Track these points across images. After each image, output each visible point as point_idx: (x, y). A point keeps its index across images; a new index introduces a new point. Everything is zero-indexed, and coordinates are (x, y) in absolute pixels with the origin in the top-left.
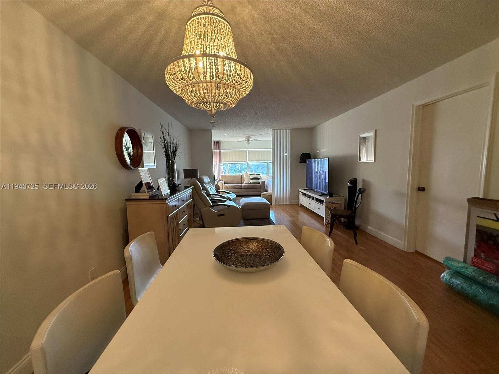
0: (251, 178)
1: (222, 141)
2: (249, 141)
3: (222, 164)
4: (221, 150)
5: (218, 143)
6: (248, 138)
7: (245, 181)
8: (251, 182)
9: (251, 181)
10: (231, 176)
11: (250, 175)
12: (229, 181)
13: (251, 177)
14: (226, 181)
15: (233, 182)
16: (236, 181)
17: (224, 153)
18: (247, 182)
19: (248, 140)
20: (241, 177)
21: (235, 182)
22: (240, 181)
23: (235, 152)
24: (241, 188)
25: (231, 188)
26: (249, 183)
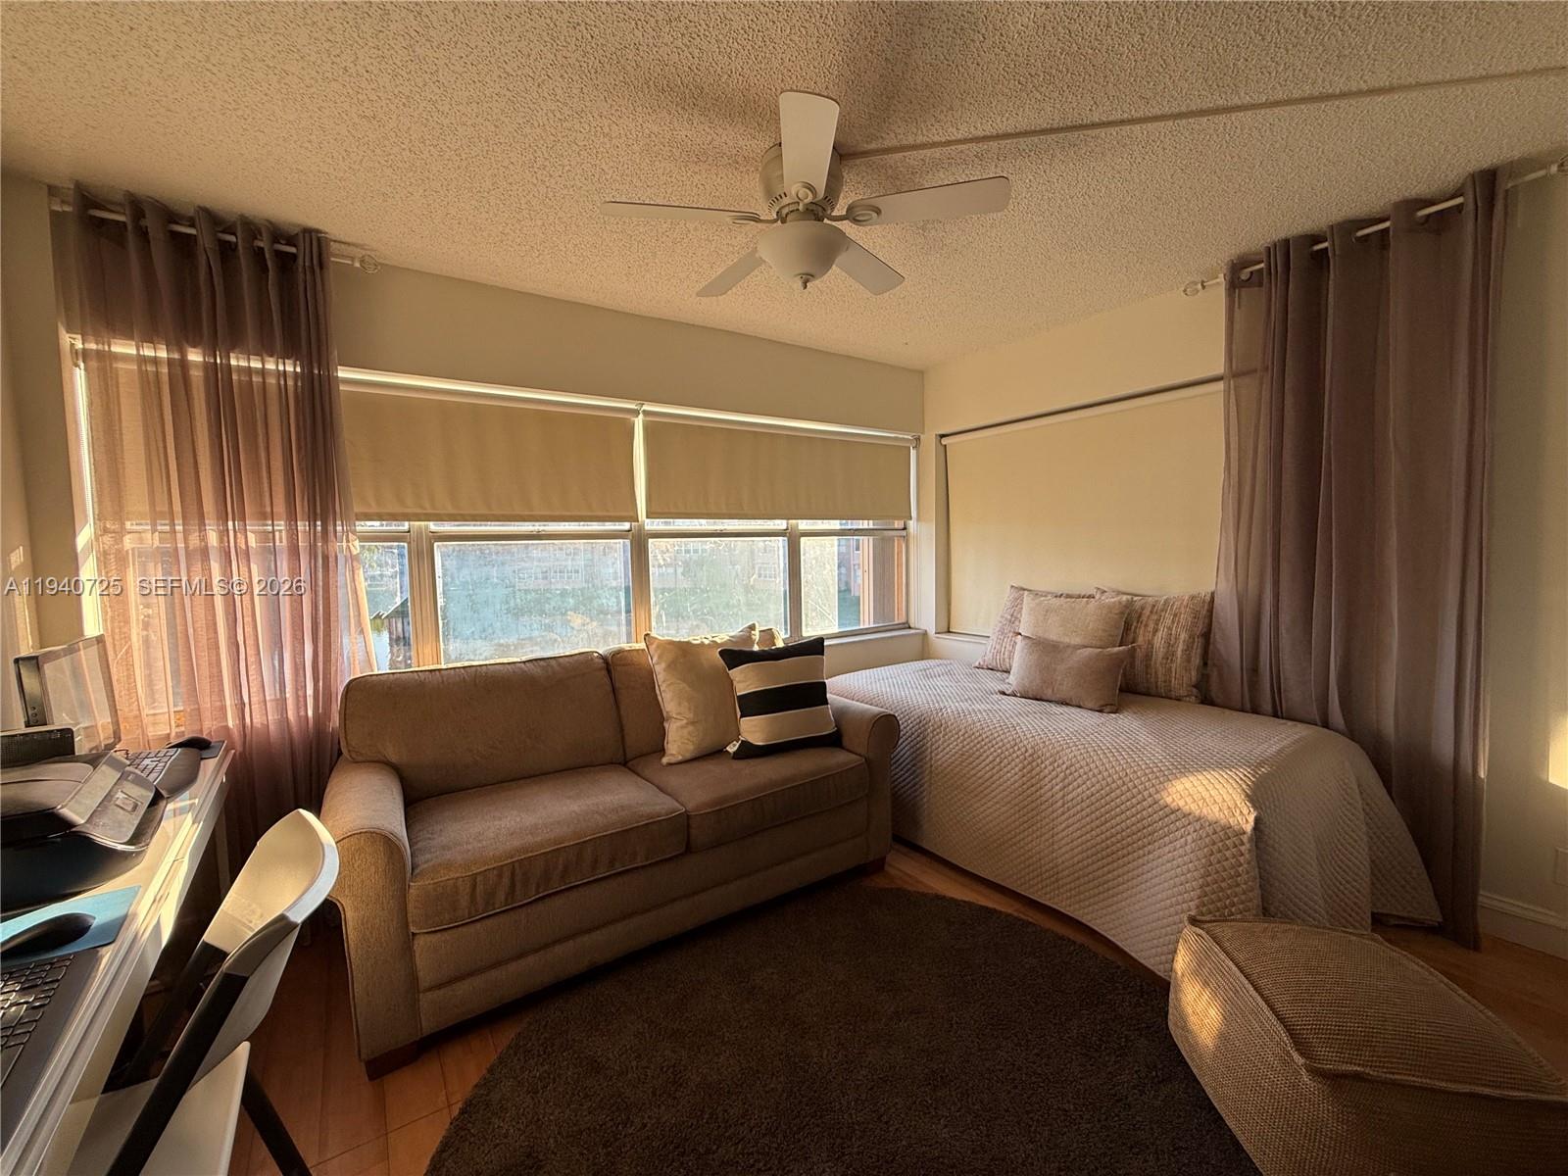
0: (742, 690)
7: (672, 727)
9: (755, 729)
13: (746, 680)
18: (706, 746)
20: (613, 681)
22: (608, 737)
26: (732, 748)
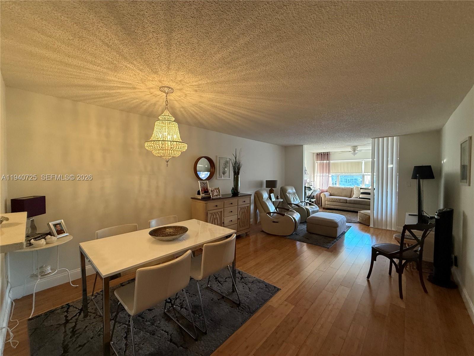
0: (361, 192)
1: (331, 152)
2: (356, 152)
3: (330, 175)
4: (331, 161)
5: (328, 154)
6: (355, 148)
7: (354, 195)
8: (360, 197)
10: (339, 188)
11: (361, 189)
12: (336, 193)
14: (332, 193)
15: (340, 195)
16: (344, 194)
17: (334, 164)
18: (357, 197)
19: (354, 150)
20: (352, 190)
21: (343, 196)
22: (349, 194)
23: (347, 163)
24: (346, 202)
25: (334, 200)
26: (358, 198)
